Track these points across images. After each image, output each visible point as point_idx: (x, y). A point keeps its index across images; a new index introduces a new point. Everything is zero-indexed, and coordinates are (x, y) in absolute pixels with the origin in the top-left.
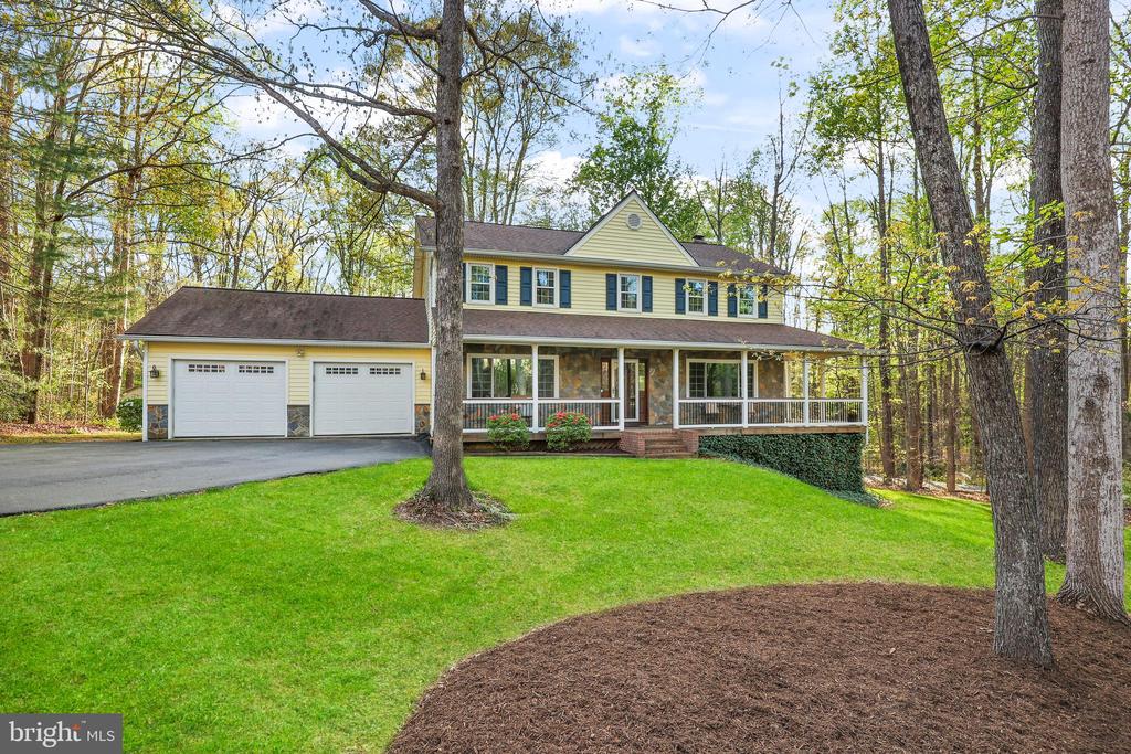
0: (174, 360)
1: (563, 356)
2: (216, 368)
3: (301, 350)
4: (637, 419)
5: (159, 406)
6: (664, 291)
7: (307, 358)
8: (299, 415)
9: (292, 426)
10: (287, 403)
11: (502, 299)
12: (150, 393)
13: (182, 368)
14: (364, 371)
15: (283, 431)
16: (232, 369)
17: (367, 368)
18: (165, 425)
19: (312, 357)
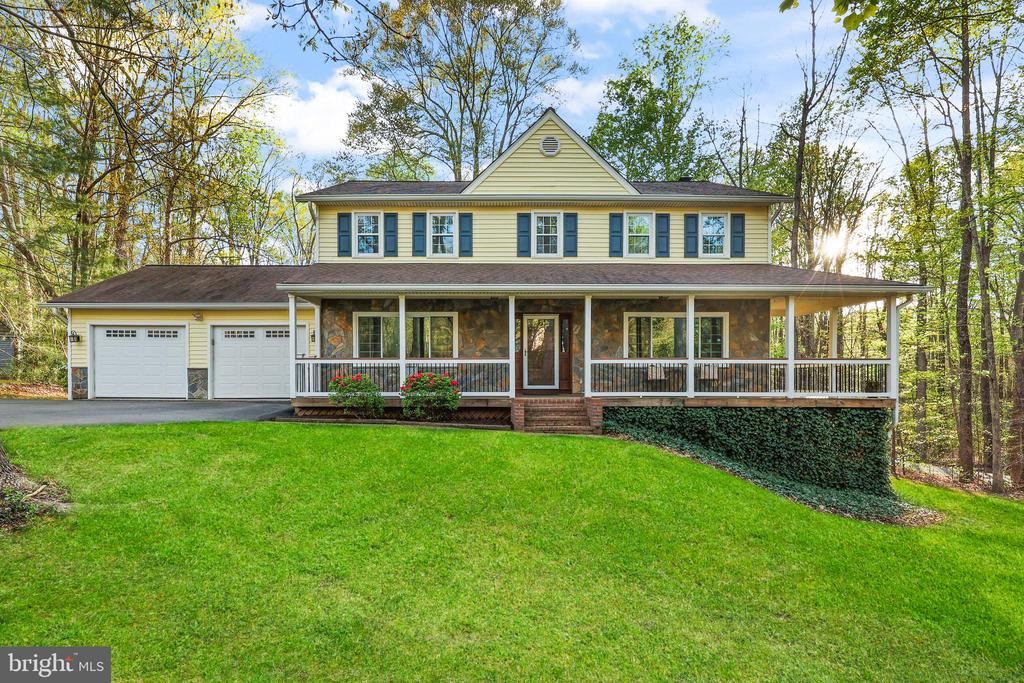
0: (94, 326)
1: (462, 313)
2: (130, 333)
3: (199, 314)
4: (556, 386)
5: (81, 368)
6: (593, 231)
7: (205, 322)
8: (198, 378)
9: (192, 388)
10: (187, 367)
11: (391, 250)
12: (76, 356)
13: (101, 333)
14: (260, 333)
15: (185, 394)
16: (142, 333)
17: (264, 330)
18: (85, 386)
19: (211, 320)
